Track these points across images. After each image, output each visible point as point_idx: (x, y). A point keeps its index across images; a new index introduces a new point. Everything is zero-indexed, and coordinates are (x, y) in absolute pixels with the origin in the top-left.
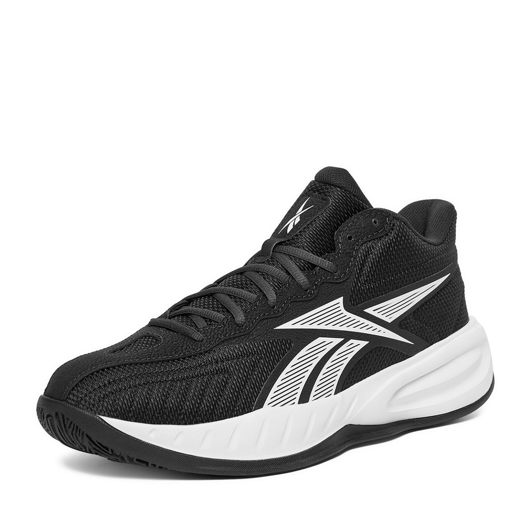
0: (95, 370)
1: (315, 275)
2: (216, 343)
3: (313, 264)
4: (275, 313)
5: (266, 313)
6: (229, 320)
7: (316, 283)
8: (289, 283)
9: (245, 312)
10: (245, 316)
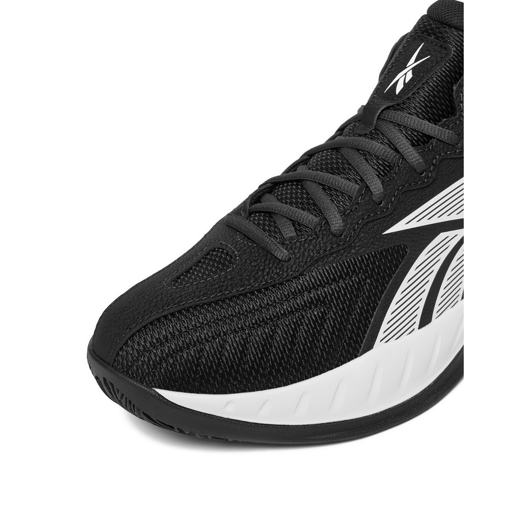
0: (148, 322)
1: (432, 150)
2: (307, 265)
3: (429, 135)
4: (383, 211)
5: (371, 214)
6: (323, 228)
7: (434, 161)
8: (399, 166)
9: (343, 214)
10: (343, 221)
